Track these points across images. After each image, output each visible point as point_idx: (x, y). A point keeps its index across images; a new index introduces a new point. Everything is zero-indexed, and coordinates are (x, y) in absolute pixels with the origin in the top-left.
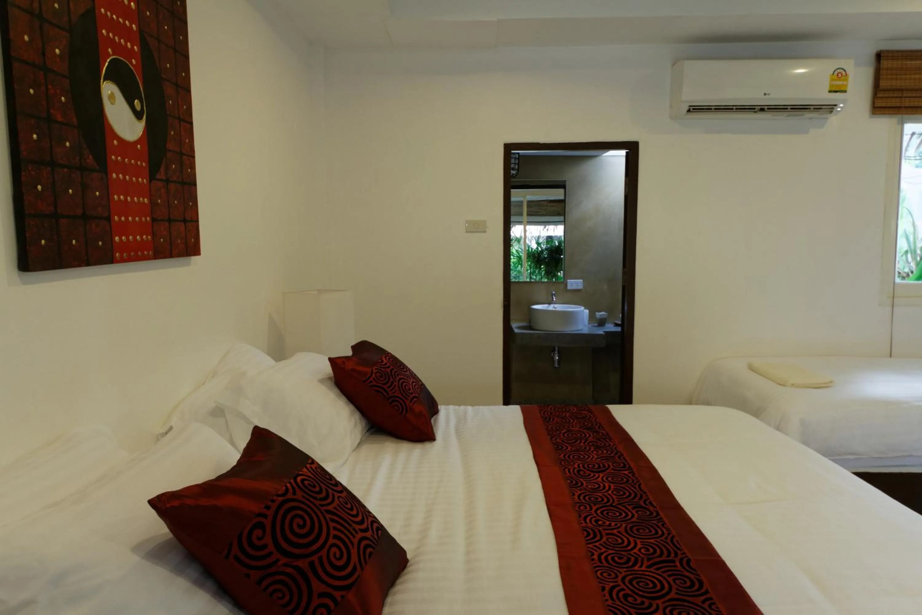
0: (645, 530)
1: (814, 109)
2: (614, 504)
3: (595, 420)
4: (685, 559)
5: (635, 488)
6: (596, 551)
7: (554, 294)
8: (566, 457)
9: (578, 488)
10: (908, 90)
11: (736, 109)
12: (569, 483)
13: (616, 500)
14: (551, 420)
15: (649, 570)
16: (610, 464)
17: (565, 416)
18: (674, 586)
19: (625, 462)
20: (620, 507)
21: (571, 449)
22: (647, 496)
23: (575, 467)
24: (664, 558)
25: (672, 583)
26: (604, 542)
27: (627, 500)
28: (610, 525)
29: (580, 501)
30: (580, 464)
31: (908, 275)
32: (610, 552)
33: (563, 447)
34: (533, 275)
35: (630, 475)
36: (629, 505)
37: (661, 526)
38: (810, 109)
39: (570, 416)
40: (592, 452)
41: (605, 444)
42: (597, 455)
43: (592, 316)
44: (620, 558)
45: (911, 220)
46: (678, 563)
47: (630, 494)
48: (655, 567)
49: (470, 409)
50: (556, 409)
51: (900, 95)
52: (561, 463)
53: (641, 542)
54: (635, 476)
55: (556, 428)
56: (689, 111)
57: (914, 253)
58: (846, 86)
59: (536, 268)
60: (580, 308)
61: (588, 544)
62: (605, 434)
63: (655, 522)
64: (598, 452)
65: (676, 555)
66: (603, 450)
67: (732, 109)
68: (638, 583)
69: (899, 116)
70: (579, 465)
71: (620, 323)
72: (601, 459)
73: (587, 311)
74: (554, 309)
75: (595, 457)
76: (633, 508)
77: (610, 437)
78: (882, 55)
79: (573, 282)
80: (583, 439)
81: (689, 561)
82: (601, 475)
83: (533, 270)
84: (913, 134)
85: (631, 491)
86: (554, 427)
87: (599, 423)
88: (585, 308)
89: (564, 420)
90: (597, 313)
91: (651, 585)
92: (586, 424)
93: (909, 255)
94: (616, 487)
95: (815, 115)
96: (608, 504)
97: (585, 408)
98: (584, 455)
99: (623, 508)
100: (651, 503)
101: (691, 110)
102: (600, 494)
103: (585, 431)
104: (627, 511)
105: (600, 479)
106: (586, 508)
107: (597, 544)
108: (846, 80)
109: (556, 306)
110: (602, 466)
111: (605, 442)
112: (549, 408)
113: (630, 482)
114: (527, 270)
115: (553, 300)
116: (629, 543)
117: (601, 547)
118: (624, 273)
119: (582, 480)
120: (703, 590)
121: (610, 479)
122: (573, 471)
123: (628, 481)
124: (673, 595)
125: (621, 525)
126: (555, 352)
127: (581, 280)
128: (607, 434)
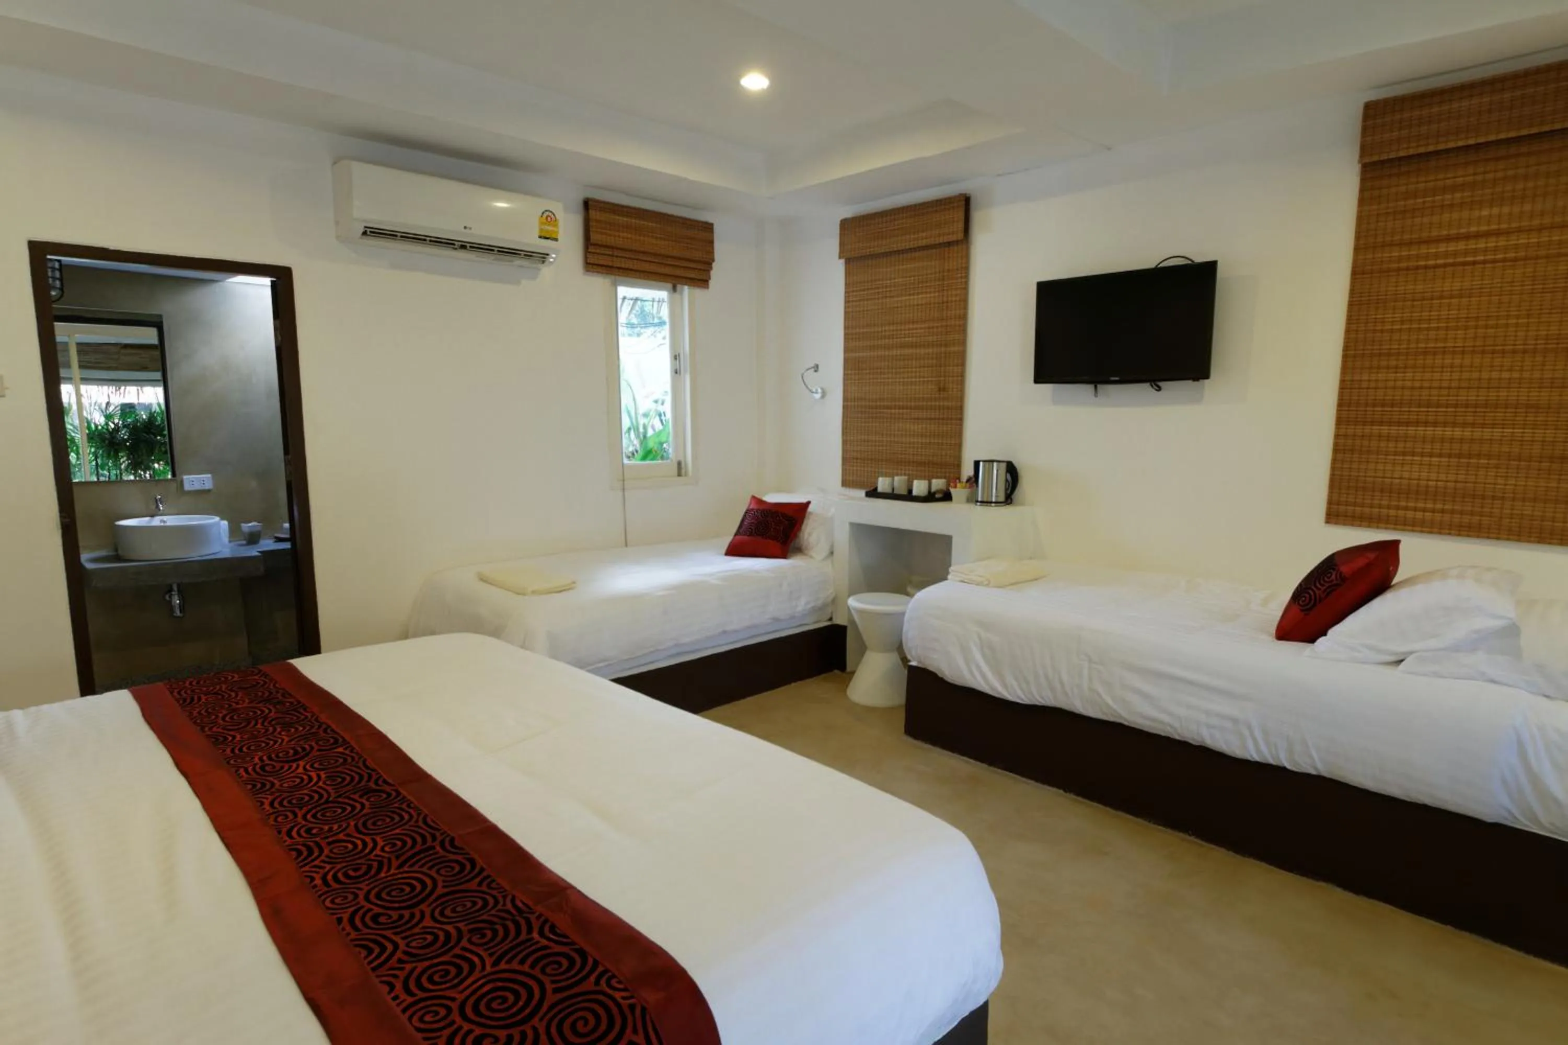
0: (384, 820)
1: (525, 255)
2: (331, 799)
3: (274, 686)
4: (448, 839)
5: (359, 768)
6: (317, 873)
7: (160, 499)
8: (237, 751)
9: (268, 793)
10: (618, 249)
11: (431, 241)
12: (251, 789)
13: (332, 792)
14: (196, 701)
15: (401, 870)
16: (313, 744)
17: (220, 689)
18: (440, 879)
19: (335, 736)
20: (340, 800)
21: (242, 738)
22: (378, 773)
23: (255, 762)
24: (418, 847)
25: (435, 875)
26: (327, 856)
27: (349, 787)
28: (330, 830)
29: (276, 810)
30: (263, 756)
31: (633, 454)
32: (339, 866)
33: (226, 739)
34: (103, 469)
35: (347, 752)
36: (355, 793)
37: (407, 809)
38: (520, 254)
39: (229, 688)
40: (280, 733)
41: (298, 718)
42: (287, 736)
43: (234, 531)
44: (355, 870)
45: (631, 394)
46: (438, 848)
47: (353, 779)
48: (408, 864)
49: (18, 715)
50: (202, 683)
51: (611, 253)
52: (228, 763)
53: (382, 838)
54: (355, 751)
55: (206, 711)
56: (365, 233)
57: (637, 429)
58: (557, 232)
59: (109, 457)
60: (213, 518)
61: (301, 867)
62: (295, 703)
63: (396, 805)
64: (289, 731)
65: (434, 838)
66: (297, 726)
67: (425, 240)
68: (389, 894)
69: (613, 277)
70: (261, 759)
71: (288, 536)
72: (296, 740)
73: (225, 523)
74: (162, 524)
75: (286, 739)
76: (361, 797)
77: (304, 705)
78: (590, 203)
79: (193, 479)
80: (260, 718)
81: (452, 840)
82: (302, 763)
83: (102, 460)
84: (624, 298)
85: (353, 774)
86: (203, 712)
87: (283, 689)
88: (222, 519)
89: (220, 697)
90: (243, 525)
91: (408, 889)
92: (260, 694)
93: (632, 432)
94: (327, 775)
95: (525, 262)
96: (323, 801)
97: (253, 672)
98: (268, 741)
99: (347, 801)
100: (385, 782)
101: (368, 233)
102: (305, 792)
103: (261, 705)
104: (351, 802)
105: (300, 770)
106: (287, 817)
107: (316, 863)
108: (556, 226)
109: (165, 518)
110: (299, 749)
111: (296, 714)
112: (188, 683)
113: (349, 760)
114: (90, 462)
115: (159, 510)
116: (365, 845)
117: (322, 864)
118: (287, 463)
119: (271, 779)
120: (477, 870)
121: (316, 765)
122: (254, 770)
123: (345, 760)
124: (440, 891)
125: (349, 824)
126: (173, 593)
127: (209, 475)
128: (299, 702)
